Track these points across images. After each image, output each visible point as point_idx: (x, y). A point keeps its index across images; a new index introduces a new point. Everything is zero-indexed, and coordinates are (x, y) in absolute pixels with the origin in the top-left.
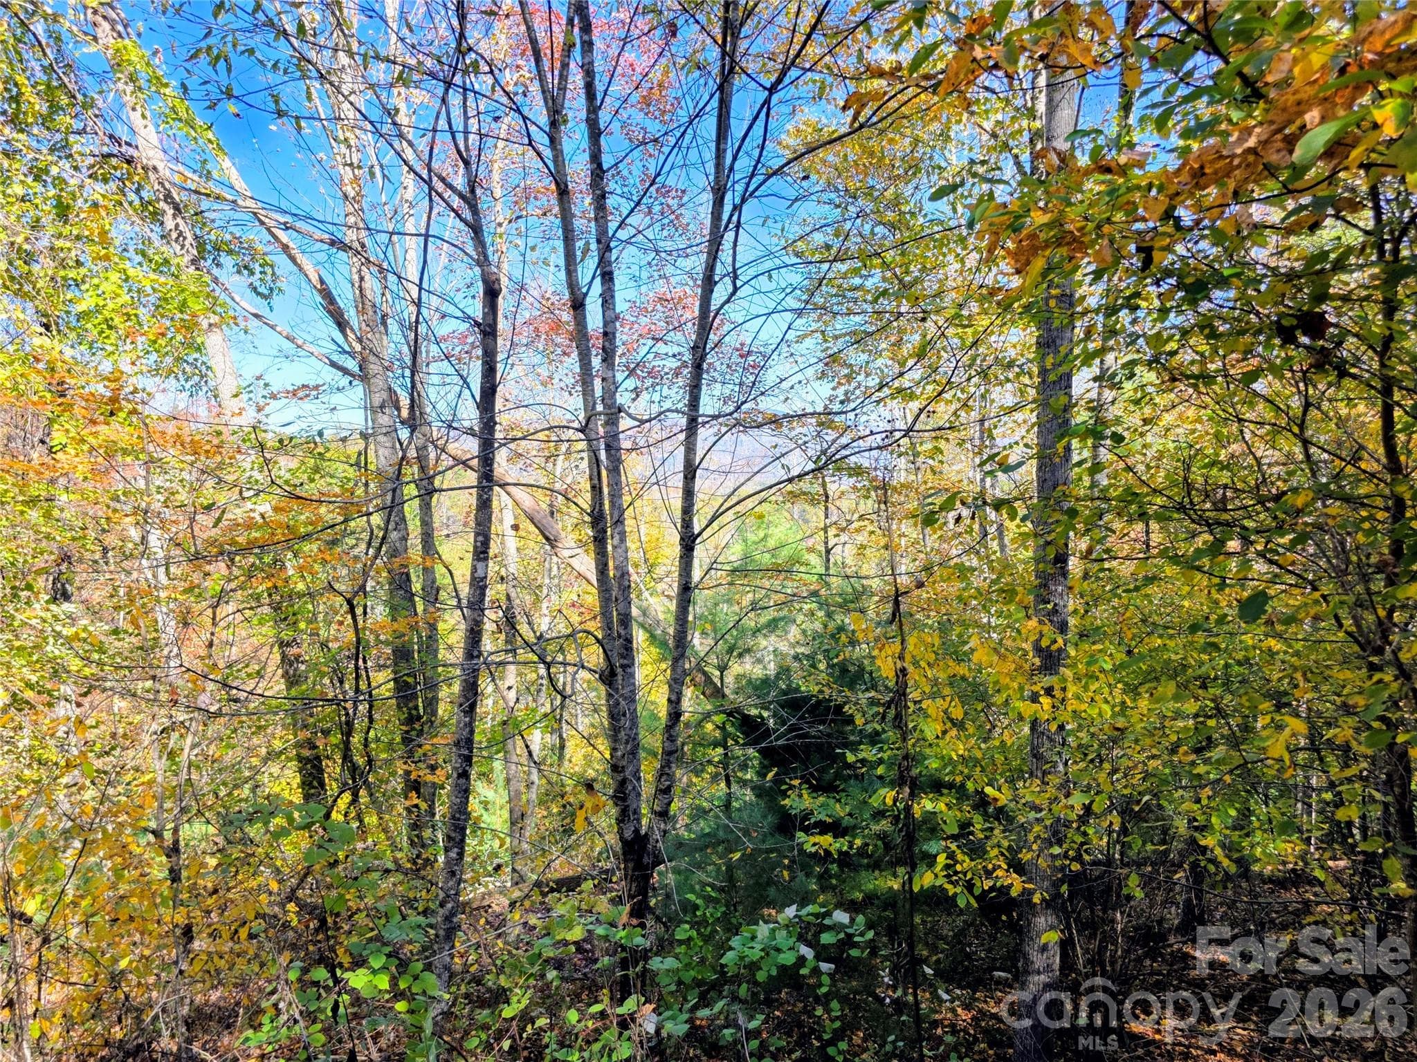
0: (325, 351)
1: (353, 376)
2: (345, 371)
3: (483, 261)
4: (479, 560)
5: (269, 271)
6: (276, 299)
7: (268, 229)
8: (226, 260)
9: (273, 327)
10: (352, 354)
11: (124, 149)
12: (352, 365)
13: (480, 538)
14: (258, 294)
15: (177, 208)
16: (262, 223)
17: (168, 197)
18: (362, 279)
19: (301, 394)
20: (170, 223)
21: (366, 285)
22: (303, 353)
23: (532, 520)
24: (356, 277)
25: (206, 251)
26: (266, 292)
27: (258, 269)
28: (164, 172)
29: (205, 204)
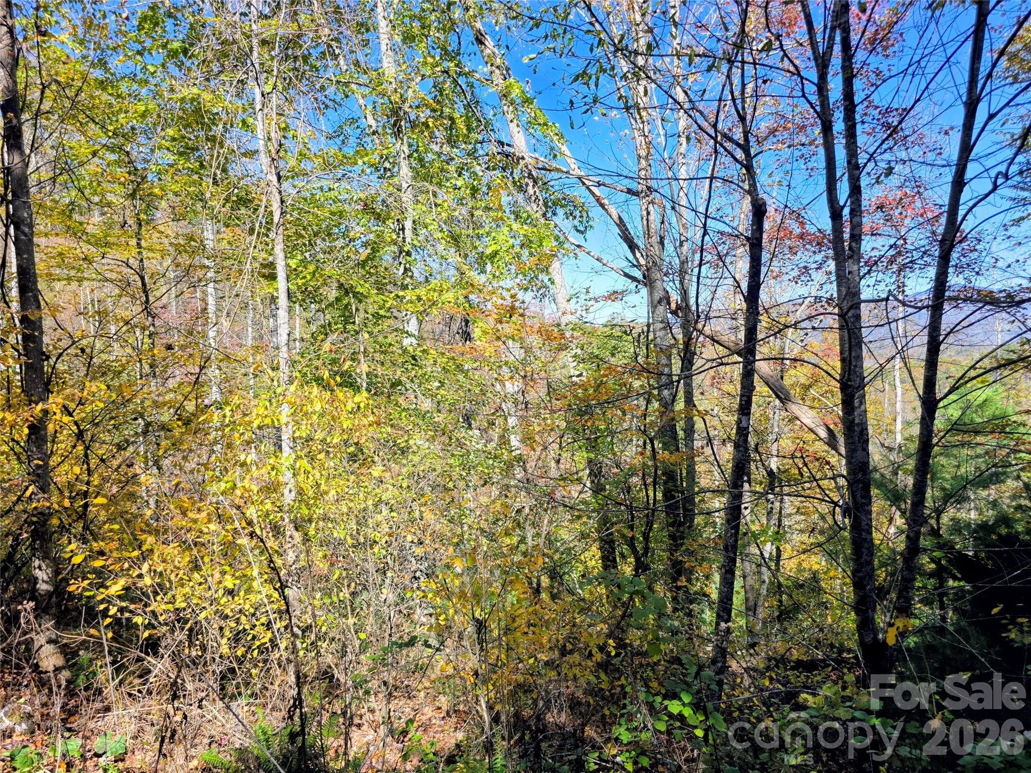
0: (621, 266)
1: (638, 281)
2: (634, 279)
3: (752, 191)
4: (743, 414)
5: (585, 215)
6: (589, 234)
7: (588, 188)
8: (560, 212)
9: (588, 253)
10: (638, 266)
11: (506, 148)
12: (638, 274)
13: (745, 398)
14: (578, 231)
15: (535, 182)
16: (584, 184)
17: (530, 175)
18: (648, 213)
19: (613, 297)
20: (531, 191)
21: (651, 218)
22: (606, 269)
23: (767, 384)
24: (645, 213)
25: (550, 207)
26: (582, 229)
27: (577, 213)
28: (528, 160)
29: (550, 176)
